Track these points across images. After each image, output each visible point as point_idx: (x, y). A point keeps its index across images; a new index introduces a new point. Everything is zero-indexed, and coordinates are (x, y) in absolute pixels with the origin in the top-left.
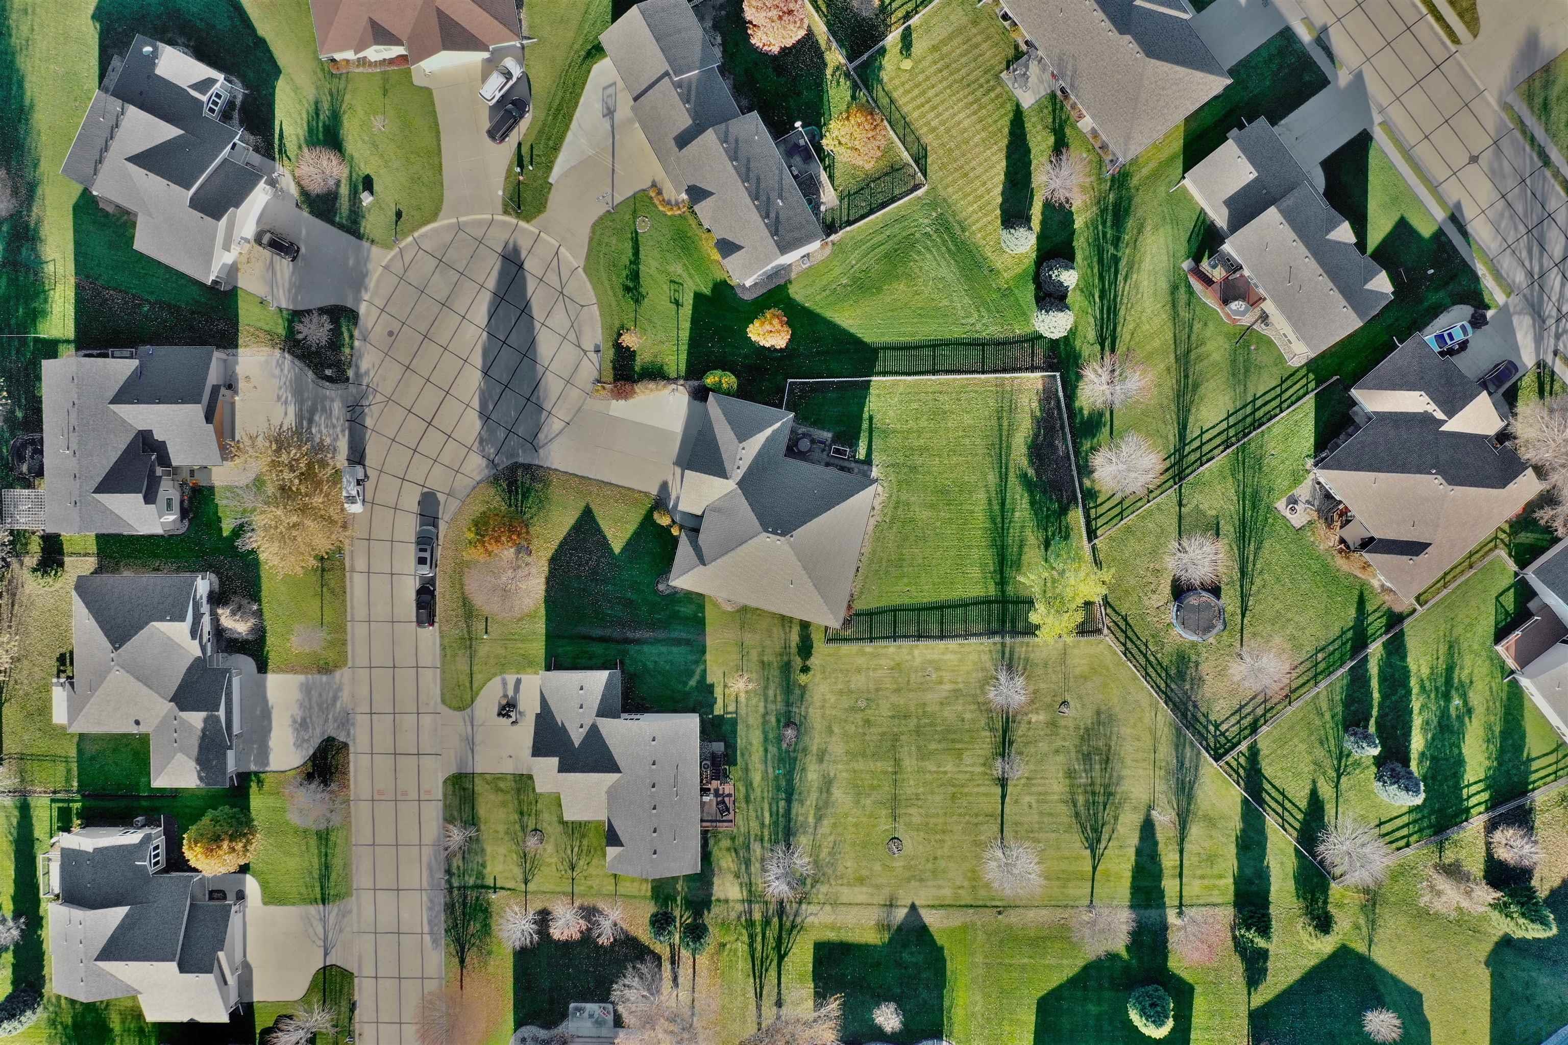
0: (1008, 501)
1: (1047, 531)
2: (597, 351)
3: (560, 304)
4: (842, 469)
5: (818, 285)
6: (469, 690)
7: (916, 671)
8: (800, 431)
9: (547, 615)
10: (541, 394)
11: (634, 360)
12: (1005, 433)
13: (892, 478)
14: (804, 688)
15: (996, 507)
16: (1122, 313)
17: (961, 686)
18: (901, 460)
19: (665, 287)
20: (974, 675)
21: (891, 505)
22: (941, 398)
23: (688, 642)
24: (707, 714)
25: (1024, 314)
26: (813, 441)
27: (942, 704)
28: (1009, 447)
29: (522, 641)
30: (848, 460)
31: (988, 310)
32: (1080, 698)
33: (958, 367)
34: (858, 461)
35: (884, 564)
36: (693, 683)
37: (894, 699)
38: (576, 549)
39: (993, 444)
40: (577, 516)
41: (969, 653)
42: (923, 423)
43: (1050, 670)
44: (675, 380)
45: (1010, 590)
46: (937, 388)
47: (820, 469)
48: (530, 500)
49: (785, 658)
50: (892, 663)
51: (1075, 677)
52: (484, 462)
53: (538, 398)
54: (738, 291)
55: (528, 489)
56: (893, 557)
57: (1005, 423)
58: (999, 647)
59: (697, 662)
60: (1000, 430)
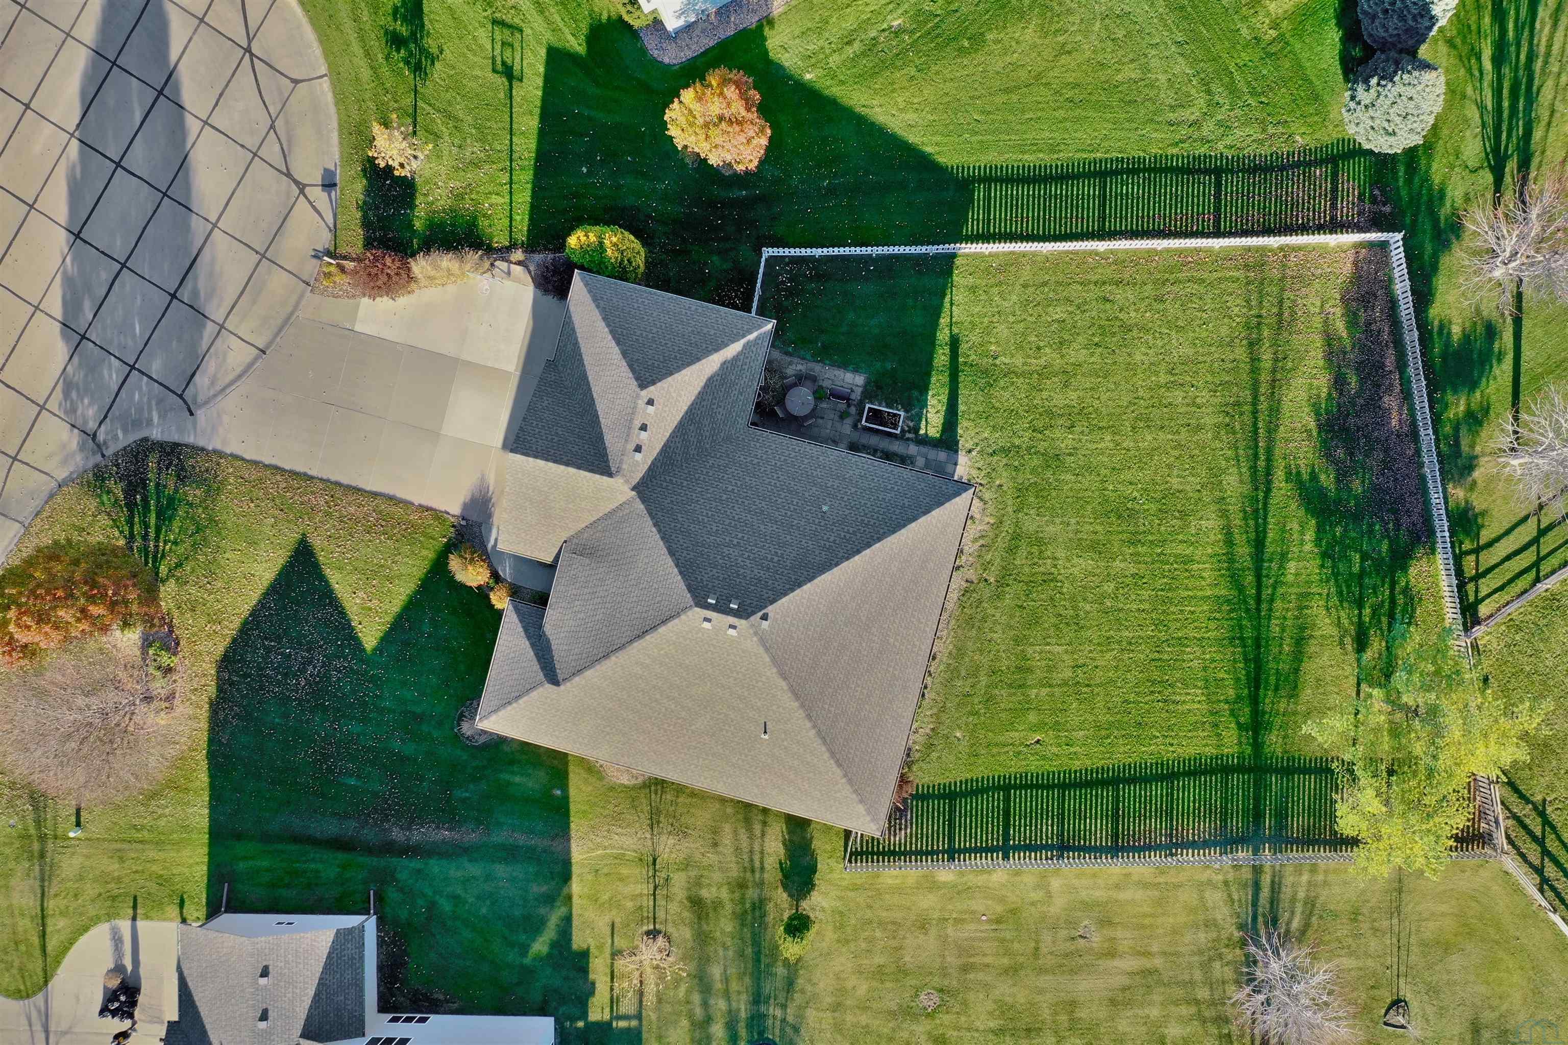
0: (1270, 535)
1: (1360, 607)
2: (329, 185)
3: (245, 78)
4: (888, 456)
5: (834, 32)
6: (37, 952)
7: (1055, 928)
8: (790, 371)
9: (213, 787)
10: (202, 284)
11: (412, 206)
12: (1264, 377)
13: (1003, 478)
14: (793, 968)
15: (1243, 551)
16: (1546, 95)
17: (1158, 962)
18: (1024, 439)
19: (483, 35)
20: (1188, 938)
21: (1001, 543)
22: (1120, 295)
23: (531, 855)
24: (573, 1019)
25: (1316, 98)
26: (820, 395)
27: (1113, 1002)
28: (1275, 410)
29: (159, 844)
30: (901, 437)
31: (1232, 90)
32: (1433, 990)
33: (1159, 224)
34: (924, 441)
35: (984, 680)
36: (540, 946)
37: (1004, 989)
38: (279, 639)
39: (1237, 404)
40: (281, 562)
41: (1179, 886)
42: (1077, 353)
43: (1365, 927)
44: (504, 252)
45: (1274, 742)
46: (1109, 273)
47: (833, 456)
48: (176, 524)
49: (752, 893)
50: (999, 909)
51: (1423, 944)
52: (73, 440)
53: (195, 293)
54: (651, 43)
55: (171, 500)
56: (1004, 664)
57: (1267, 358)
58: (1247, 874)
59: (550, 900)
60: (1254, 371)
